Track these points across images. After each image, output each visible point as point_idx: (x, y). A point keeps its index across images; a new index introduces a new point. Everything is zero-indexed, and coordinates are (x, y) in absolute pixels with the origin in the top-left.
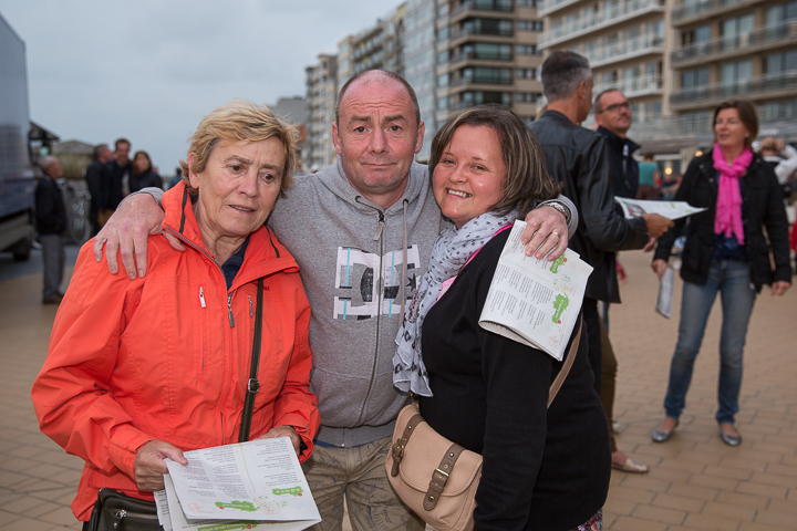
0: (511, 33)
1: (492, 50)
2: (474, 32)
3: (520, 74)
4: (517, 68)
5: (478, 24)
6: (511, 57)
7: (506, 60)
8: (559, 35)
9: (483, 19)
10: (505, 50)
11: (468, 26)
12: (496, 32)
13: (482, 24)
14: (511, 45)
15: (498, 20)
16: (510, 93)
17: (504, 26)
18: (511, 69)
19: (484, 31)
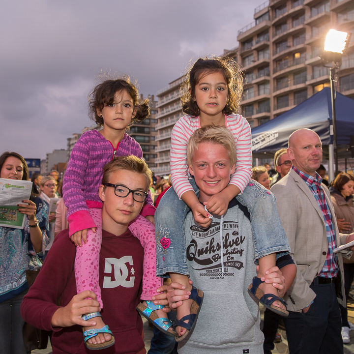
0: (149, 133)
1: (142, 138)
2: (135, 132)
3: (152, 147)
4: (151, 145)
5: (136, 129)
6: (149, 141)
7: (147, 142)
8: (162, 137)
9: (138, 127)
10: (147, 139)
11: (133, 129)
12: (143, 132)
13: (138, 129)
14: (149, 137)
15: (144, 128)
16: (148, 155)
17: (146, 130)
18: (149, 146)
19: (139, 132)
